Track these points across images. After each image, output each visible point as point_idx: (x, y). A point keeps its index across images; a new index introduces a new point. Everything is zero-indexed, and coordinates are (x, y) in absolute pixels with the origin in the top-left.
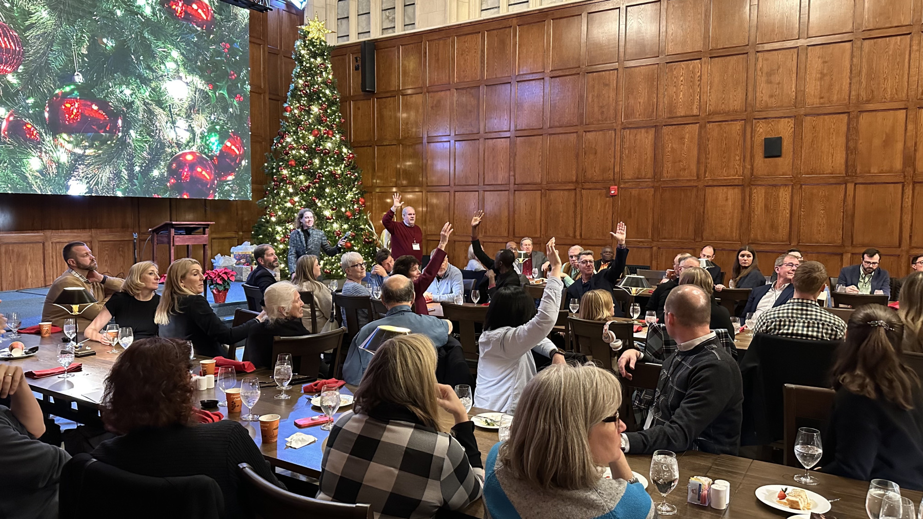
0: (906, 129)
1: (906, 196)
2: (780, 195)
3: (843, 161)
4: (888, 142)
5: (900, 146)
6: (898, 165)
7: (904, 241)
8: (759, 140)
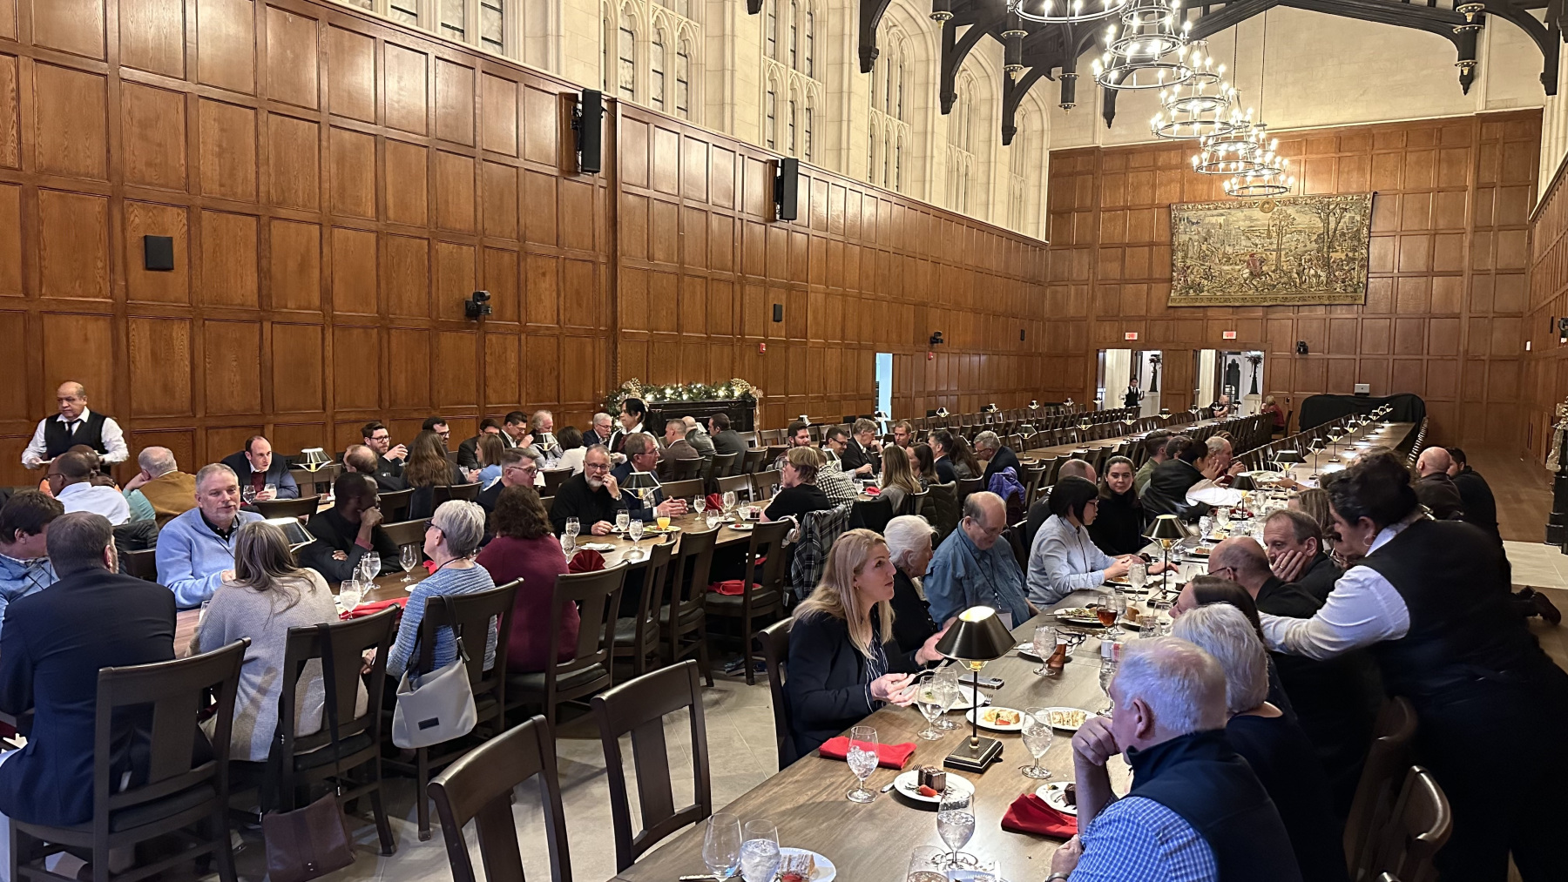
0: (321, 252)
1: (326, 343)
2: (174, 334)
3: (255, 287)
4: (303, 267)
5: (316, 273)
6: (316, 301)
7: (328, 403)
8: (135, 238)
